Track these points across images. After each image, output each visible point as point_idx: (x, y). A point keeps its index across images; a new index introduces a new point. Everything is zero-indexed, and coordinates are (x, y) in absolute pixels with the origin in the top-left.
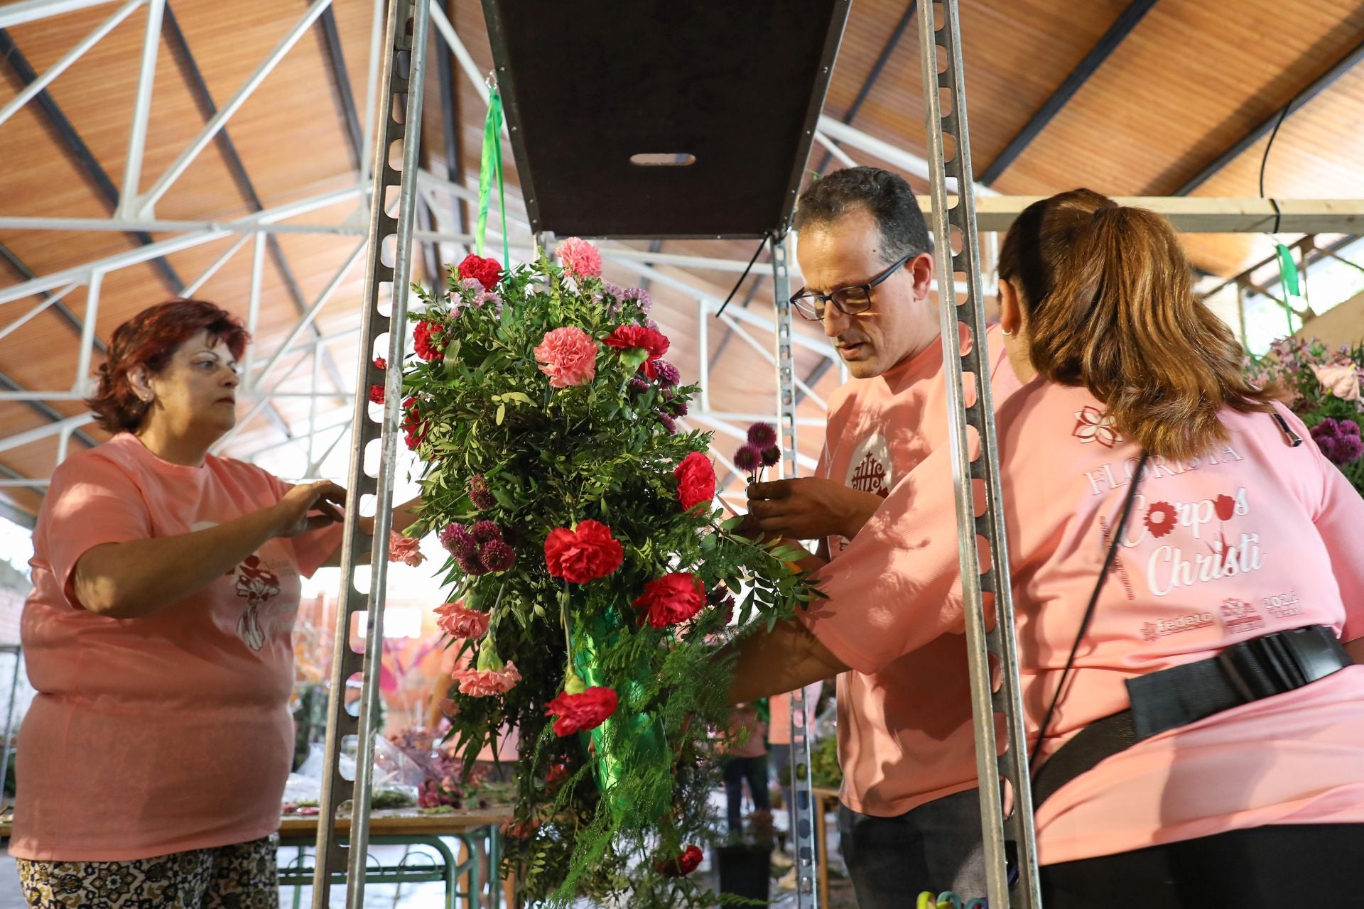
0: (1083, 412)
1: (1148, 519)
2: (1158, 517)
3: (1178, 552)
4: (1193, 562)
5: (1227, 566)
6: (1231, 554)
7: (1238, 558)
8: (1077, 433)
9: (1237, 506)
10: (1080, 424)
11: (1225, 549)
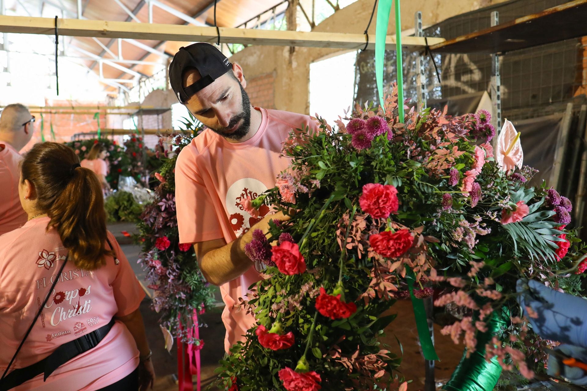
0: (42, 252)
1: (55, 298)
2: (58, 297)
3: (63, 308)
4: (67, 312)
5: (78, 312)
6: (80, 309)
7: (82, 310)
8: (38, 262)
9: (87, 291)
10: (40, 258)
11: (79, 307)
